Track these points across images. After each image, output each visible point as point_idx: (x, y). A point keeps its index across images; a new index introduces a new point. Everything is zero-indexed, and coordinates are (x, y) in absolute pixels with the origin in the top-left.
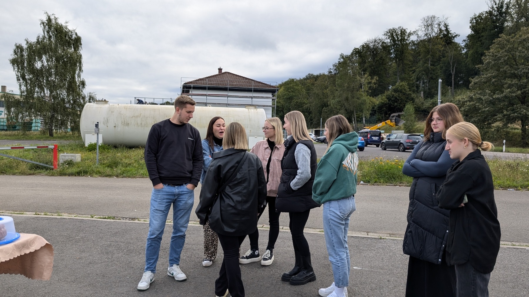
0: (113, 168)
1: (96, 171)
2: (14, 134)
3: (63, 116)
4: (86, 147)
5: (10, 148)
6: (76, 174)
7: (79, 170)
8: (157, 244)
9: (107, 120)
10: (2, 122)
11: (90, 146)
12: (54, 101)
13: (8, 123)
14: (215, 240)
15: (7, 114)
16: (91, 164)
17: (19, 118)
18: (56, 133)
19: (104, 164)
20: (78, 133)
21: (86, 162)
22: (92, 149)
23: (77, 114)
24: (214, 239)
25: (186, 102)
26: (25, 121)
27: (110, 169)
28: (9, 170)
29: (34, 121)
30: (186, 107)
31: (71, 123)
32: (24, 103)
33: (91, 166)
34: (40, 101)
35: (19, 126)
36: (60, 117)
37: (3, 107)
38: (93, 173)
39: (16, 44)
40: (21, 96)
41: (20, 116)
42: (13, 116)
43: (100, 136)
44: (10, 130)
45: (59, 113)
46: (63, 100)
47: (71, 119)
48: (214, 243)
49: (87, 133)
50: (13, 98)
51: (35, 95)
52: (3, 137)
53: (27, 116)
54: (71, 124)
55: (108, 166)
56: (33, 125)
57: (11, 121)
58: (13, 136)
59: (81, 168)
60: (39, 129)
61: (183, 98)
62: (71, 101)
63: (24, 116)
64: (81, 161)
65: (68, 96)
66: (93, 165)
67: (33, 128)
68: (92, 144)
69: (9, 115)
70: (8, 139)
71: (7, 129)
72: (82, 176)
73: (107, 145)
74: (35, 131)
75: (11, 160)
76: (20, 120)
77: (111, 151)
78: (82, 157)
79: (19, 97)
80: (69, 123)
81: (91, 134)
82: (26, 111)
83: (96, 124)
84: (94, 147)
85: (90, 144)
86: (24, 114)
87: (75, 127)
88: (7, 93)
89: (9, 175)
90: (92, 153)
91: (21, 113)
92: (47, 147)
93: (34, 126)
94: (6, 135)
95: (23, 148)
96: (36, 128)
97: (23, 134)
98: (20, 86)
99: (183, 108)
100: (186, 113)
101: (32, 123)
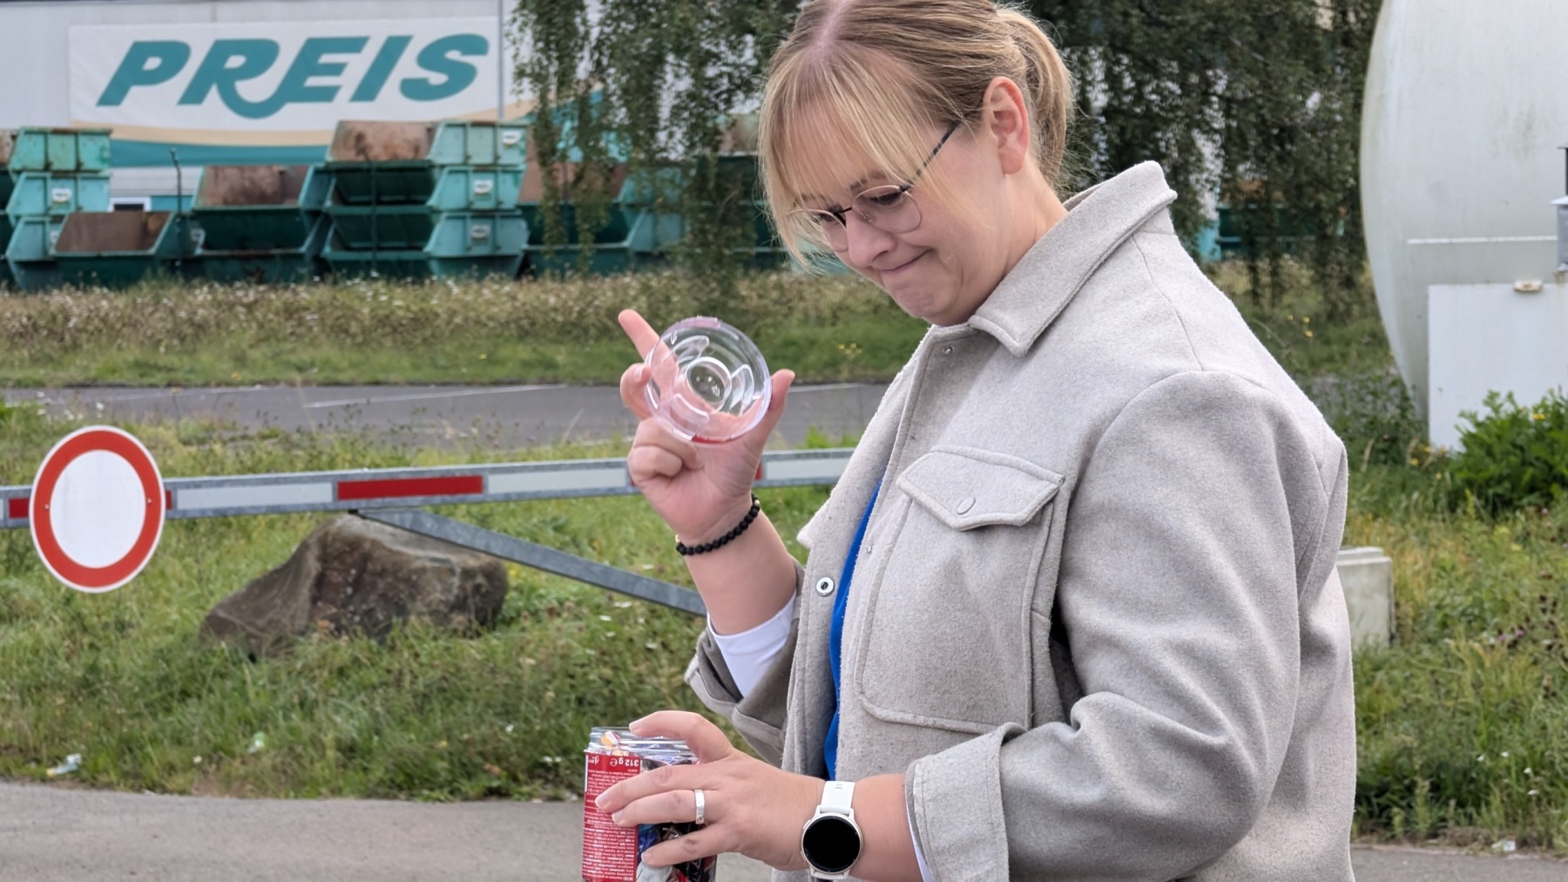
4: (1443, 460)
10: (482, 169)
11: (1484, 440)
13: (550, 174)
15: (539, 78)
16: (1516, 676)
17: (665, 112)
20: (1321, 279)
21: (1451, 660)
22: (1514, 478)
26: (724, 152)
31: (1233, 145)
33: (1515, 712)
35: (660, 207)
38: (1545, 799)
41: (674, 83)
42: (597, 87)
44: (565, 264)
45: (1097, 27)
47: (1228, 103)
49: (1455, 279)
52: (505, 352)
53: (745, 86)
54: (1230, 165)
57: (576, 155)
63: (710, 84)
64: (1399, 633)
66: (1550, 695)
68: (1517, 420)
69: (565, 78)
70: (547, 372)
71: (528, 257)
72: (1412, 838)
76: (674, 144)
78: (1398, 592)
80: (1207, 148)
81: (1501, 291)
82: (738, 28)
84: (1537, 450)
85: (1484, 413)
87: (1279, 200)
90: (1524, 539)
91: (680, 51)
94: (527, 328)
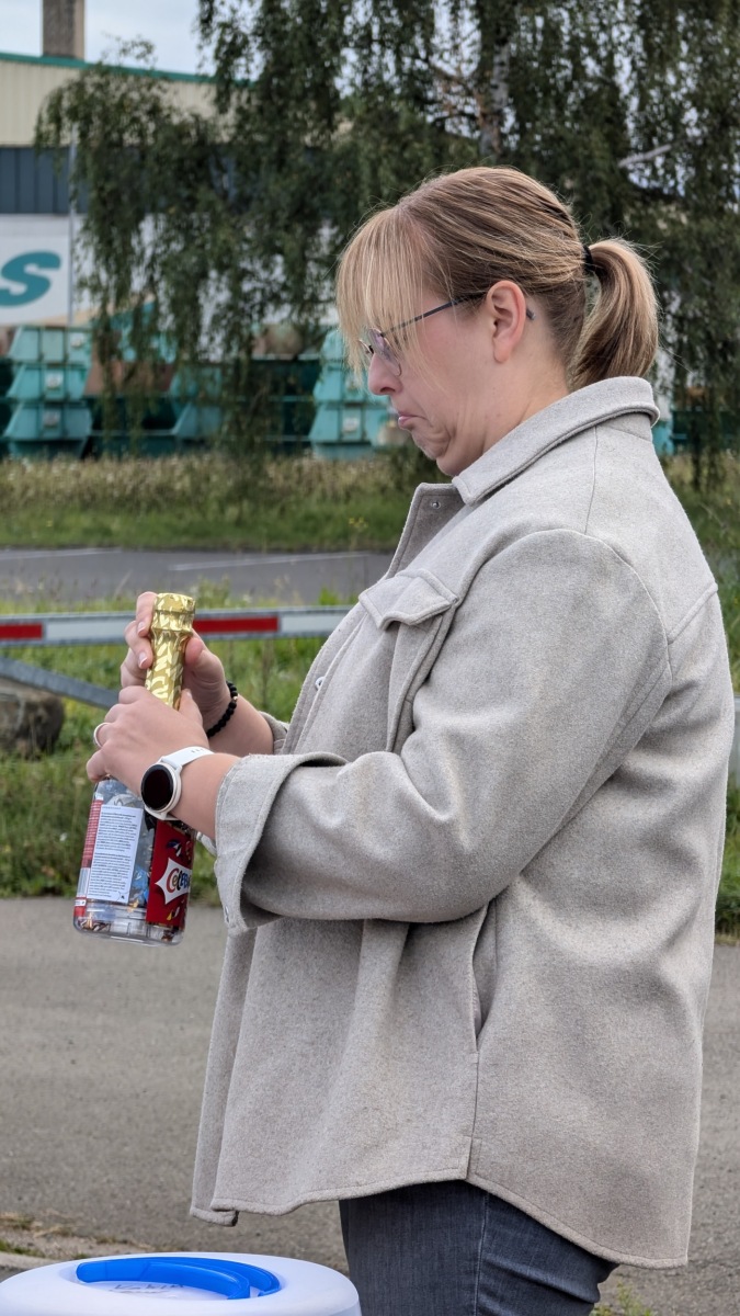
2: (161, 489)
10: (54, 366)
13: (109, 371)
15: (95, 289)
17: (206, 320)
26: (258, 354)
29: (333, 348)
32: (246, 157)
34: (394, 137)
35: (203, 401)
37: (57, 210)
40: (224, 83)
41: (215, 296)
42: (150, 299)
44: (120, 448)
50: (154, 111)
51: (346, 82)
52: (70, 520)
53: (276, 299)
56: (326, 388)
57: (130, 355)
58: (153, 505)
60: (379, 437)
63: (247, 297)
67: (324, 427)
69: (123, 289)
70: (105, 539)
71: (91, 441)
74: (342, 454)
76: (214, 347)
79: (193, 103)
82: (269, 249)
86: (242, 275)
88: (103, 70)
91: (221, 268)
93: (333, 405)
94: (89, 500)
95: (270, 624)
96: (351, 422)
97: (242, 492)
101: (313, 371)
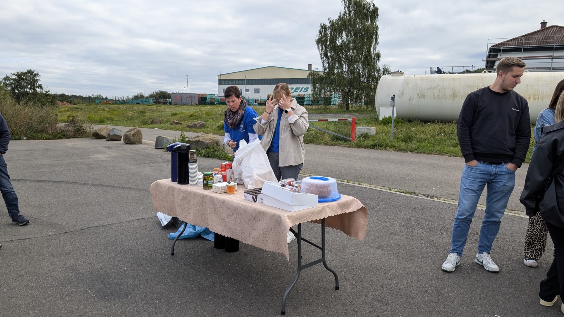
0: (407, 143)
1: (390, 145)
2: (318, 108)
3: (359, 90)
4: (380, 121)
5: (317, 120)
6: (372, 147)
7: (374, 143)
8: (466, 227)
9: (402, 92)
10: (308, 97)
11: (384, 119)
12: (351, 76)
13: (314, 98)
14: (544, 235)
15: (313, 91)
16: (385, 137)
17: (322, 93)
18: (352, 107)
19: (398, 138)
20: (371, 107)
21: (380, 136)
22: (386, 122)
23: (371, 88)
24: (542, 234)
25: (513, 65)
26: (327, 96)
27: (404, 143)
28: (316, 140)
29: (333, 96)
30: (512, 71)
31: (365, 96)
32: (326, 79)
33: (385, 140)
34: (339, 77)
35: (321, 101)
36: (356, 91)
37: (309, 84)
38: (387, 146)
39: (321, 24)
40: (324, 72)
41: (323, 91)
42: (317, 91)
43: (395, 109)
44: (314, 105)
45: (355, 87)
46: (359, 74)
47: (365, 93)
48: (542, 239)
49: (382, 107)
50: (318, 74)
51: (335, 71)
53: (328, 91)
54: (365, 98)
55: (402, 141)
56: (332, 99)
57: (315, 96)
58: (317, 110)
59: (376, 141)
60: (337, 104)
61: (508, 59)
62: (367, 75)
63: (326, 91)
64: (376, 134)
65: (364, 69)
66: (388, 139)
67: (332, 103)
68: (386, 118)
69: (315, 90)
71: (312, 104)
72: (376, 149)
73: (401, 119)
74: (334, 105)
75: (317, 131)
76: (323, 96)
77: (405, 125)
78: (376, 131)
79: (322, 74)
80: (363, 97)
81: (386, 108)
82: (328, 87)
83: (392, 97)
84: (388, 120)
85: (384, 117)
86: (325, 89)
87: (369, 101)
88: (313, 71)
89: (316, 144)
90: (386, 127)
91: (323, 89)
92: (347, 120)
93: (333, 101)
94: (311, 109)
95: (327, 120)
96: (335, 102)
97: (325, 109)
98: (323, 63)
99: (508, 72)
100: (512, 78)
